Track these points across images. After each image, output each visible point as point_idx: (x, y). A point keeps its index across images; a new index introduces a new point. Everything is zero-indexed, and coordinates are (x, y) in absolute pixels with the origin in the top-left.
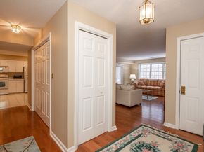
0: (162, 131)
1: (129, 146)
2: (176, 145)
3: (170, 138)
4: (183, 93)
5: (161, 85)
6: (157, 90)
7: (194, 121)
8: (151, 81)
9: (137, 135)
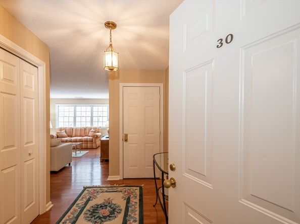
0: (109, 186)
1: (82, 215)
2: (126, 193)
3: (119, 189)
4: (126, 140)
5: (91, 134)
6: (86, 141)
7: (136, 166)
8: (76, 130)
9: (85, 200)
